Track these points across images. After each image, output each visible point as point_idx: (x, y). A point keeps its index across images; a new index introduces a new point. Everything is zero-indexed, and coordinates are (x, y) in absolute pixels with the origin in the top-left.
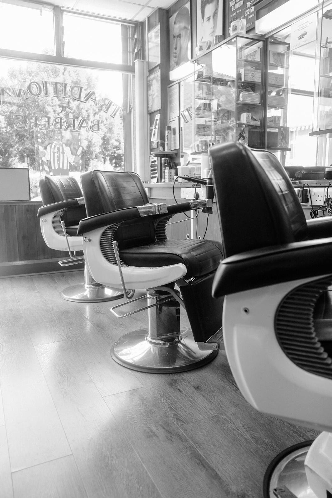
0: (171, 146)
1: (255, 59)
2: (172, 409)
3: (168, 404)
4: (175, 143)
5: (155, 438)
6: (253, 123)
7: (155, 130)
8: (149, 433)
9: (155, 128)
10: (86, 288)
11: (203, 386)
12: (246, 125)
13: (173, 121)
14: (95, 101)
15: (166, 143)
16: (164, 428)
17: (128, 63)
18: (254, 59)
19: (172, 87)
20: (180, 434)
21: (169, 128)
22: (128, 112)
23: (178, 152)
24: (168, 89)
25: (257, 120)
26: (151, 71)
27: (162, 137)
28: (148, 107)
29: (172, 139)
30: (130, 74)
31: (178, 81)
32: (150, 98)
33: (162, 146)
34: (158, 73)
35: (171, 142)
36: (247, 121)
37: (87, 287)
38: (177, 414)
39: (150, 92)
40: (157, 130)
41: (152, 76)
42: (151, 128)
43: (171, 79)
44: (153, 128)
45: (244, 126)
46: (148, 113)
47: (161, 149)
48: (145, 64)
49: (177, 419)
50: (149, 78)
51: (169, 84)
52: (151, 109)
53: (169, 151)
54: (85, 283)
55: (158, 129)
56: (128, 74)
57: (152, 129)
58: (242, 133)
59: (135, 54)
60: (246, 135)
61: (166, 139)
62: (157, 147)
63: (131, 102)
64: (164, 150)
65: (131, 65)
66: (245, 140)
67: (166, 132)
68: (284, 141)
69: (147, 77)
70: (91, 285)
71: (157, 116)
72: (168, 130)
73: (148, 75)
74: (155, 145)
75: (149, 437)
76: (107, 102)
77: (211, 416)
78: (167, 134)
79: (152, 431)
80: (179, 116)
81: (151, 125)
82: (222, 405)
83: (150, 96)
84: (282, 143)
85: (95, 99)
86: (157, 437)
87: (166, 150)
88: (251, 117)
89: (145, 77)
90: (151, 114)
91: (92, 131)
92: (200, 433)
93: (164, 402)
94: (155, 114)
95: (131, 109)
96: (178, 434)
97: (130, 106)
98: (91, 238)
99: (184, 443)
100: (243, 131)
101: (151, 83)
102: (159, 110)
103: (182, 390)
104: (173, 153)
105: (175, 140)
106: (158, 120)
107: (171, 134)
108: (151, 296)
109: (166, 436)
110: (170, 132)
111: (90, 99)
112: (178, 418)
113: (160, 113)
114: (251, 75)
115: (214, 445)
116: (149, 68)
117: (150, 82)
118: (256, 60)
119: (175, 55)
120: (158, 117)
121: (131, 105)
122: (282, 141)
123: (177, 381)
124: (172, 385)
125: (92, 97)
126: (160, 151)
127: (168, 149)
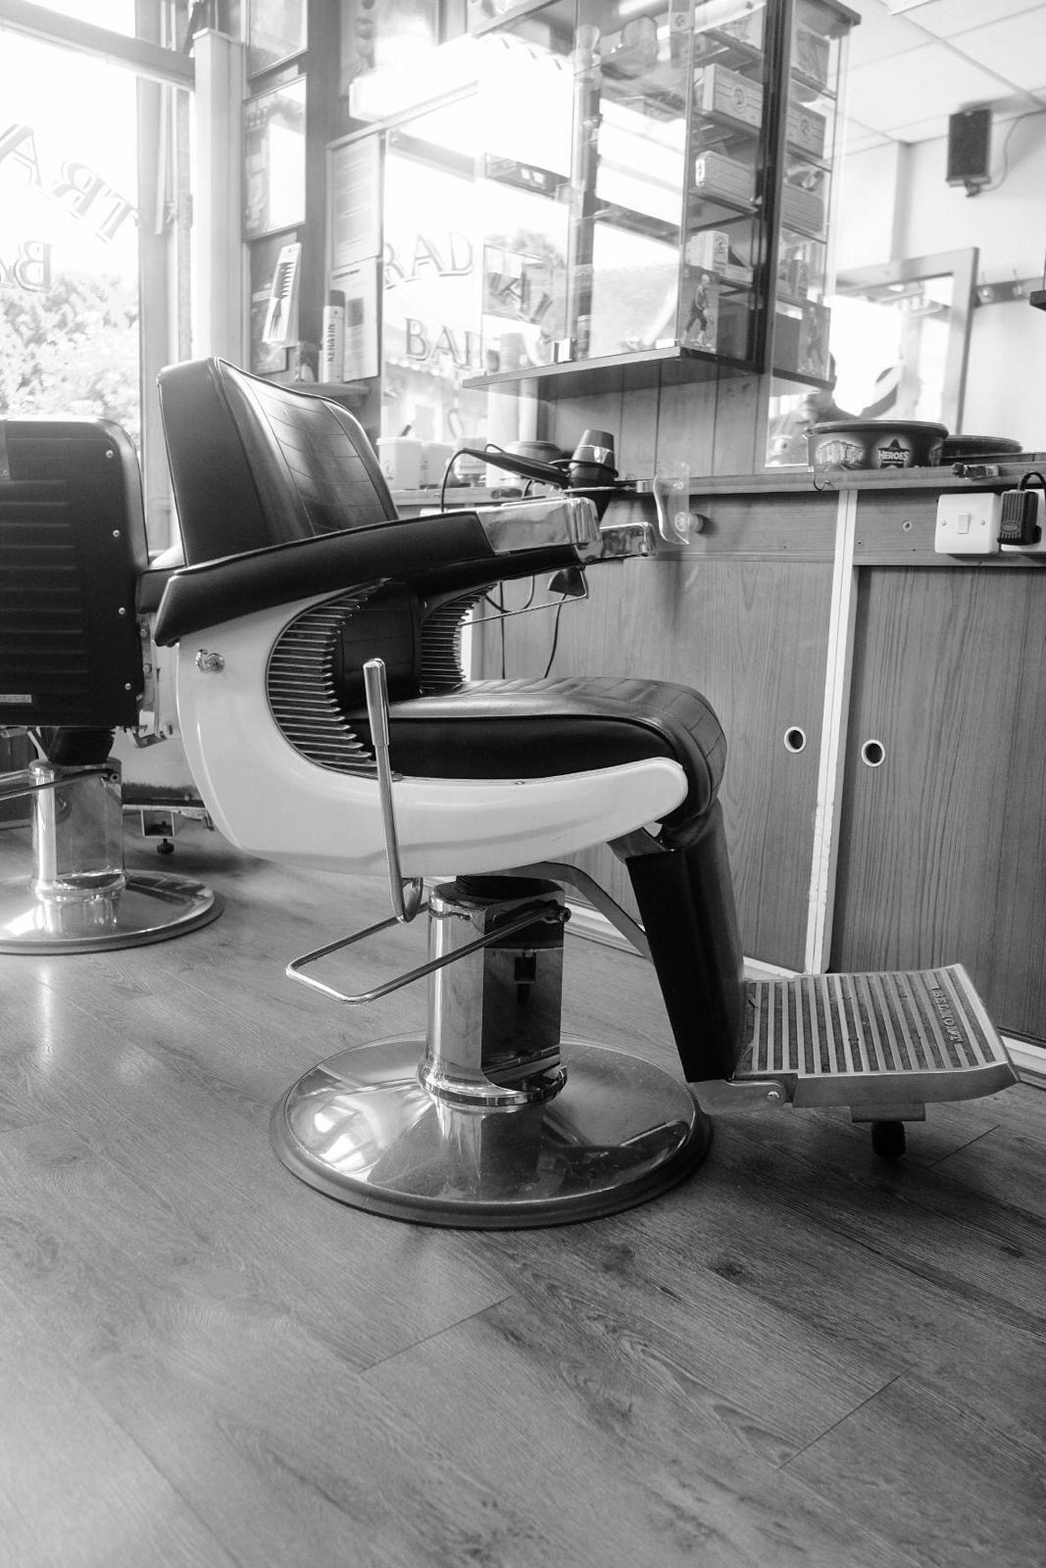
0: (342, 366)
1: (748, 37)
2: (692, 1381)
3: (665, 1363)
4: (359, 356)
5: (714, 1546)
6: (731, 273)
7: (279, 305)
8: (671, 1524)
9: (280, 295)
10: (40, 896)
11: (744, 1260)
12: (714, 278)
13: (352, 273)
14: (34, 167)
15: (324, 355)
16: (721, 1486)
17: (159, 39)
18: (743, 35)
19: (351, 146)
20: (809, 1505)
21: (338, 298)
22: (159, 230)
23: (370, 392)
24: (329, 154)
25: (742, 265)
26: (261, 80)
27: (308, 329)
28: (244, 217)
29: (348, 341)
30: (170, 87)
31: (379, 126)
32: (256, 182)
33: (309, 365)
34: (294, 91)
35: (343, 350)
36: (715, 262)
37: (47, 894)
38: (727, 1404)
39: (256, 162)
40: (286, 303)
41: (266, 102)
42: (258, 297)
43: (354, 113)
44: (269, 294)
45: (705, 277)
46: (243, 241)
47: (305, 372)
48: (236, 52)
49: (749, 1430)
50: (252, 109)
51: (334, 138)
52: (260, 226)
53: (337, 382)
54: (35, 877)
55: (293, 299)
56: (159, 85)
57: (268, 300)
58: (700, 303)
59: (191, 10)
60: (711, 313)
61: (325, 340)
62: (283, 367)
63: (172, 196)
64: (316, 378)
65: (174, 49)
66: (708, 331)
67: (327, 310)
68: (814, 352)
69: (246, 102)
70: (65, 881)
71: (285, 250)
72: (331, 304)
73: (245, 98)
74: (278, 361)
75: (687, 1545)
76: (81, 178)
77: (872, 1394)
78: (332, 317)
79: (681, 1513)
80: (377, 253)
81: (256, 285)
82: (876, 1338)
83: (254, 174)
84: (810, 360)
85: (33, 159)
86: (723, 1538)
87: (325, 377)
88: (727, 250)
89: (236, 102)
90: (258, 246)
91: (24, 285)
92: (884, 1486)
93: (642, 1356)
94: (278, 241)
95: (172, 221)
96: (802, 1508)
97: (167, 209)
98: (225, 656)
99: (854, 1550)
100: (703, 298)
101: (258, 127)
102: (296, 229)
103: (675, 1289)
104: (352, 390)
105: (357, 344)
106: (294, 265)
107: (343, 319)
108: (450, 908)
109: (759, 1529)
110: (340, 315)
111: (12, 154)
112: (749, 1423)
113: (298, 241)
114: (735, 96)
115: (982, 1541)
116: (249, 71)
117: (258, 122)
118: (749, 42)
119: (363, 27)
120: (290, 253)
121: (170, 205)
122: (809, 355)
123: (629, 1251)
124: (622, 1272)
125: (22, 147)
126: (302, 380)
127: (331, 375)
